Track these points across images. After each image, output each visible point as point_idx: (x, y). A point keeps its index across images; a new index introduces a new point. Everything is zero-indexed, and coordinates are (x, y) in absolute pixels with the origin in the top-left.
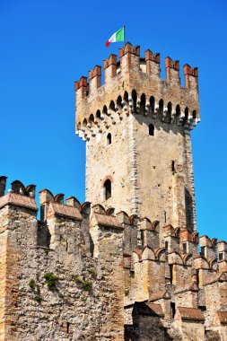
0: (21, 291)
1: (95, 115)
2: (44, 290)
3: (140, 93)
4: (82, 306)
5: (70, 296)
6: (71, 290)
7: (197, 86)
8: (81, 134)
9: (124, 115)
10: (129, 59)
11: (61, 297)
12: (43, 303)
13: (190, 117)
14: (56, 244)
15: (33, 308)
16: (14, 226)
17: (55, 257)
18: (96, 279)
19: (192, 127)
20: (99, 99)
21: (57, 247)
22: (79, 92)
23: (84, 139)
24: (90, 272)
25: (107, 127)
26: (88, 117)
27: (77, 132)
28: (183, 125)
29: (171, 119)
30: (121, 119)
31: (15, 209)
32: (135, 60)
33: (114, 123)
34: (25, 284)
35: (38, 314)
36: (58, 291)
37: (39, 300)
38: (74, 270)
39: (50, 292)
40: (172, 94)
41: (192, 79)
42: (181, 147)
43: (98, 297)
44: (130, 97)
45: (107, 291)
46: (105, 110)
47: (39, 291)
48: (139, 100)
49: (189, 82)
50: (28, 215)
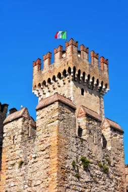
0: (67, 168)
1: (46, 81)
2: (81, 170)
3: (78, 69)
4: (103, 184)
5: (96, 176)
6: (97, 172)
7: (108, 70)
8: (36, 93)
9: (66, 81)
10: (72, 48)
11: (92, 176)
12: (81, 180)
13: (104, 87)
14: (87, 136)
15: (75, 183)
16: (62, 118)
17: (87, 146)
18: (110, 166)
19: (104, 94)
20: (50, 72)
21: (88, 138)
22: (36, 68)
23: (37, 96)
24: (107, 160)
25: (54, 89)
26: (41, 82)
27: (33, 91)
28: (99, 92)
29: (93, 87)
30: (64, 84)
31: (62, 106)
32: (75, 49)
33: (59, 87)
34: (69, 164)
35: (77, 188)
36: (89, 171)
37: (78, 177)
38: (98, 157)
39: (85, 172)
40: (95, 72)
41: (105, 65)
42: (98, 104)
43: (112, 179)
44: (72, 71)
45: (117, 175)
46: (54, 78)
47: (78, 170)
48: (77, 73)
49: (104, 67)
50: (70, 112)
